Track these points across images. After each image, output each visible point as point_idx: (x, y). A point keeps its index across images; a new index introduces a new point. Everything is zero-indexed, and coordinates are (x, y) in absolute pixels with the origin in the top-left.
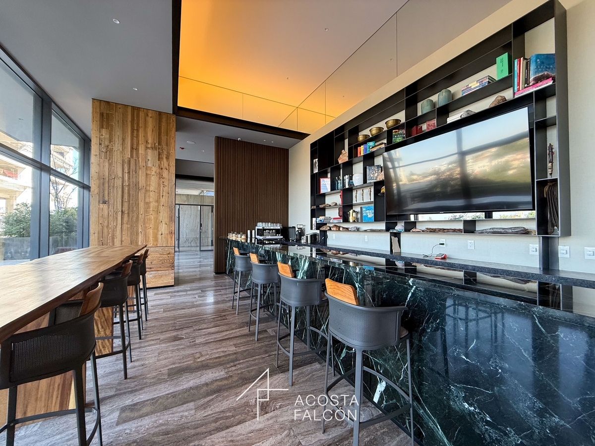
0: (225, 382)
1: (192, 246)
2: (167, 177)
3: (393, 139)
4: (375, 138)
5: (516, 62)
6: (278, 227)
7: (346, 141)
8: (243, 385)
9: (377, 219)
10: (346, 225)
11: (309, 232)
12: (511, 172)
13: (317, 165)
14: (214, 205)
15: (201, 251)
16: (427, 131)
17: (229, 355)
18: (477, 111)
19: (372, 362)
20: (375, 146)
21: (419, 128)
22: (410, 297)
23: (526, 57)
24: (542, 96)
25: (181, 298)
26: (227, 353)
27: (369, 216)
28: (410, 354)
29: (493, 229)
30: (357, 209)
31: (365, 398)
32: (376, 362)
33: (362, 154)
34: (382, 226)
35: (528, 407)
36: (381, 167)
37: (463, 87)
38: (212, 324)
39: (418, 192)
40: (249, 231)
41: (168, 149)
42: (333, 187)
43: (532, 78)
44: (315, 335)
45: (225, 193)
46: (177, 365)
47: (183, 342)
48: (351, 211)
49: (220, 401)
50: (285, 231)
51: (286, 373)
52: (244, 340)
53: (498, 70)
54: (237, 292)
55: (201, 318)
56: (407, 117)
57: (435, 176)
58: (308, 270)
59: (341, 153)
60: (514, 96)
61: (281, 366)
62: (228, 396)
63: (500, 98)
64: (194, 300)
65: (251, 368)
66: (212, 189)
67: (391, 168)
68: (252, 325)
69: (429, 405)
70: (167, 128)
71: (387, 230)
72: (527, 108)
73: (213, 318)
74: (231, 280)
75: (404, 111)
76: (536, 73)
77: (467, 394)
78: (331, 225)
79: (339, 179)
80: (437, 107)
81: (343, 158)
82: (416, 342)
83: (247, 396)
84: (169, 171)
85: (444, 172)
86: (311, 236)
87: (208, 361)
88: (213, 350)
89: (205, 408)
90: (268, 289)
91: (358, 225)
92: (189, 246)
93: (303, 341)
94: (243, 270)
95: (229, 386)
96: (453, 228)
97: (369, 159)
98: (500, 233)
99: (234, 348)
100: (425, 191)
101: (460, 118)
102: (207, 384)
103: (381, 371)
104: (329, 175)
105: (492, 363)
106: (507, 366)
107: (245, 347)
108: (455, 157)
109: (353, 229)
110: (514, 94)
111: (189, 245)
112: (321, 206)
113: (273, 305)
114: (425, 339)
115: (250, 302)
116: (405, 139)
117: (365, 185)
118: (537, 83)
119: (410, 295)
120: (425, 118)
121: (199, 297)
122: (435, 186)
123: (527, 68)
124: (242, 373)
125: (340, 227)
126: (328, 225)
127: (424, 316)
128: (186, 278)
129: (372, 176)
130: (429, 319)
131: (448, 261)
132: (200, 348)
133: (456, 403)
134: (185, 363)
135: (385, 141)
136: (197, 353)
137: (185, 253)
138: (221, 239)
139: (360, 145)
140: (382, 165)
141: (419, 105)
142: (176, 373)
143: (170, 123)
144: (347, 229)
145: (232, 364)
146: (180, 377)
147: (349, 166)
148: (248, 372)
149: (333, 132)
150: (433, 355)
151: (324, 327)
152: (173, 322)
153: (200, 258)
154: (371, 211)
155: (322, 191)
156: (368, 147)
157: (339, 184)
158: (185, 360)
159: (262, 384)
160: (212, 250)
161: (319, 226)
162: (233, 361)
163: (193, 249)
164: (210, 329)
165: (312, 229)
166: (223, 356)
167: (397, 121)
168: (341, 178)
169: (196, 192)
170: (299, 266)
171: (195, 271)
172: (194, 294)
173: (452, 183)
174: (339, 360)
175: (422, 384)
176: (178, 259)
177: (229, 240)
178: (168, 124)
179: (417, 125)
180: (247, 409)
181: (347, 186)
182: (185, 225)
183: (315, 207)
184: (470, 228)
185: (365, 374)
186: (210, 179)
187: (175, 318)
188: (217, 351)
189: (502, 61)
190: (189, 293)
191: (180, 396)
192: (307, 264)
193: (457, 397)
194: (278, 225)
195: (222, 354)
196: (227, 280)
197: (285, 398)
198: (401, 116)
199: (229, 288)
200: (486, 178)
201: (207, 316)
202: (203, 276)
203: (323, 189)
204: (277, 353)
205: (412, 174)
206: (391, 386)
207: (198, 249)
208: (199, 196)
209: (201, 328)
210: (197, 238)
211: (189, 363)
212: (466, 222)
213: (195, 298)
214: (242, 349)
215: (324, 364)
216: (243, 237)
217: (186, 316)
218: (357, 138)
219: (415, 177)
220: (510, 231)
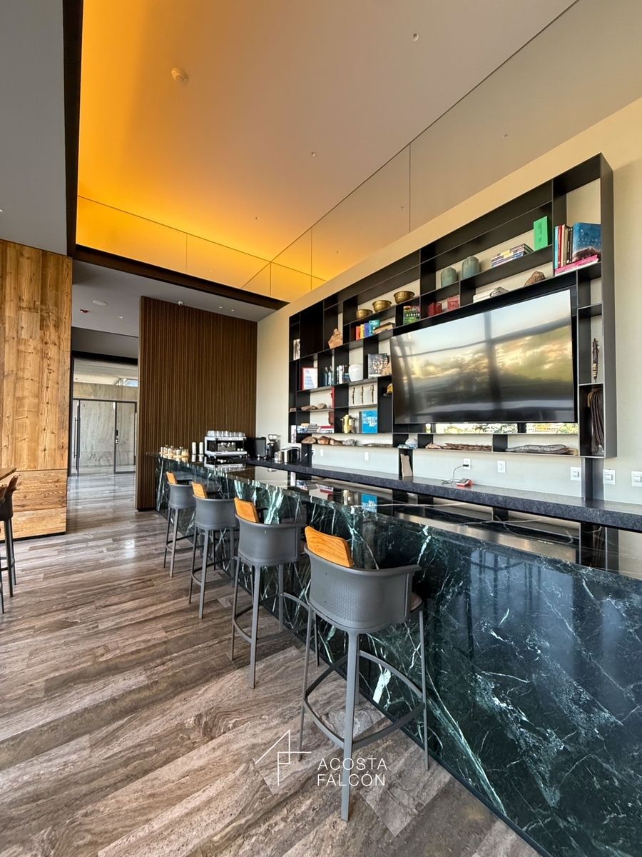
0: (147, 693)
1: (100, 466)
2: (56, 357)
3: (404, 318)
4: (380, 316)
5: (557, 229)
6: (240, 437)
7: (341, 317)
8: (175, 695)
9: (381, 429)
10: (338, 437)
11: (286, 446)
12: (547, 367)
13: (299, 347)
14: (138, 401)
15: (116, 473)
16: (448, 311)
17: (154, 646)
18: (510, 290)
19: (372, 643)
20: (380, 327)
21: (437, 306)
22: (425, 550)
23: (568, 225)
24: (586, 277)
25: (76, 554)
26: (150, 644)
27: (371, 425)
28: (424, 631)
29: (528, 446)
30: (355, 414)
31: (361, 696)
32: (377, 643)
33: (362, 337)
34: (388, 439)
35: (573, 699)
36: (388, 357)
37: (495, 256)
38: (129, 595)
39: (436, 390)
40: (194, 445)
41: (58, 312)
42: (321, 382)
43: (575, 253)
44: (291, 605)
45: (157, 384)
46: (63, 672)
47: (75, 629)
48: (346, 417)
49: (135, 728)
50: (250, 444)
51: (246, 669)
52: (181, 619)
53: (534, 238)
54: (172, 541)
55: (109, 586)
56: (422, 291)
57: (458, 369)
58: (281, 508)
59: (332, 333)
60: (554, 274)
61: (239, 657)
62: (148, 718)
63: (538, 275)
64: (99, 555)
65: (190, 666)
66: (136, 376)
67: (400, 357)
68: (195, 593)
69: (449, 703)
70: (58, 278)
71: (395, 445)
72: (569, 291)
73: (131, 586)
74: (164, 521)
75: (419, 280)
76: (579, 246)
77: (498, 685)
78: (318, 437)
79: (329, 370)
80: (461, 279)
81: (336, 341)
82: (433, 614)
83: (181, 715)
84: (59, 347)
85: (468, 364)
86: (289, 452)
87: (118, 660)
88: (127, 639)
89: (108, 744)
90: (222, 536)
91: (355, 438)
92: (96, 466)
93: (273, 614)
94: (181, 507)
95: (151, 700)
96: (480, 444)
97: (371, 344)
98: (536, 452)
99: (164, 634)
100: (444, 389)
101: (489, 297)
102: (114, 700)
103: (385, 657)
104: (316, 364)
105: (530, 641)
106: (548, 644)
107: (182, 630)
108: (482, 346)
109: (349, 443)
110: (554, 270)
111: (97, 463)
112: (304, 409)
113: (228, 560)
114: (443, 609)
115: (192, 556)
116: (420, 320)
117: (366, 380)
118: (580, 259)
119: (424, 546)
120: (444, 293)
121: (108, 550)
122: (457, 383)
123: (569, 240)
124: (174, 675)
125: (330, 439)
126: (313, 436)
127: (444, 577)
128: (89, 520)
129: (375, 368)
130: (449, 581)
131: (473, 489)
132: (105, 639)
133: (484, 698)
134: (78, 667)
135: (393, 321)
136: (99, 647)
137: (88, 477)
138: (148, 457)
139: (359, 324)
140: (389, 354)
141: (438, 274)
142: (59, 686)
143: (63, 270)
144: (341, 442)
145: (158, 661)
146: (67, 692)
147: (343, 352)
148: (186, 672)
149: (321, 303)
150: (453, 632)
151: (304, 592)
152: (61, 595)
153: (114, 485)
154: (373, 418)
155: (306, 387)
156: (370, 328)
157: (330, 378)
158: (77, 661)
159: (206, 690)
160: (134, 472)
161: (300, 438)
162: (161, 656)
163: (103, 470)
164: (124, 605)
165: (290, 441)
166: (144, 649)
167: (409, 294)
168: (333, 369)
169: (108, 381)
170: (268, 501)
171: (104, 507)
172: (99, 546)
173: (478, 379)
174: (325, 641)
175: (439, 674)
176: (77, 488)
177: (161, 459)
178: (58, 271)
179: (435, 302)
180: (181, 735)
181: (341, 382)
182: (89, 431)
183: (295, 410)
184: (500, 444)
185: (362, 662)
186: (132, 362)
187: (65, 589)
188: (134, 641)
189: (540, 227)
190: (91, 544)
191: (65, 727)
192: (280, 499)
193: (485, 690)
194: (240, 434)
195: (143, 646)
196: (157, 520)
197: (243, 710)
198: (415, 287)
199: (160, 534)
200: (517, 374)
201: (121, 582)
202: (118, 514)
203: (308, 384)
204: (232, 637)
205: (428, 364)
206: (397, 678)
207: (112, 469)
208: (114, 386)
209: (108, 603)
210: (110, 453)
211: (85, 665)
212: (496, 437)
213: (102, 552)
214: (177, 633)
215: (303, 649)
216: (185, 453)
217: (83, 584)
218: (355, 314)
219: (431, 369)
220: (548, 449)
